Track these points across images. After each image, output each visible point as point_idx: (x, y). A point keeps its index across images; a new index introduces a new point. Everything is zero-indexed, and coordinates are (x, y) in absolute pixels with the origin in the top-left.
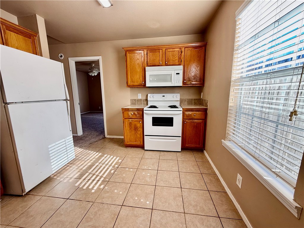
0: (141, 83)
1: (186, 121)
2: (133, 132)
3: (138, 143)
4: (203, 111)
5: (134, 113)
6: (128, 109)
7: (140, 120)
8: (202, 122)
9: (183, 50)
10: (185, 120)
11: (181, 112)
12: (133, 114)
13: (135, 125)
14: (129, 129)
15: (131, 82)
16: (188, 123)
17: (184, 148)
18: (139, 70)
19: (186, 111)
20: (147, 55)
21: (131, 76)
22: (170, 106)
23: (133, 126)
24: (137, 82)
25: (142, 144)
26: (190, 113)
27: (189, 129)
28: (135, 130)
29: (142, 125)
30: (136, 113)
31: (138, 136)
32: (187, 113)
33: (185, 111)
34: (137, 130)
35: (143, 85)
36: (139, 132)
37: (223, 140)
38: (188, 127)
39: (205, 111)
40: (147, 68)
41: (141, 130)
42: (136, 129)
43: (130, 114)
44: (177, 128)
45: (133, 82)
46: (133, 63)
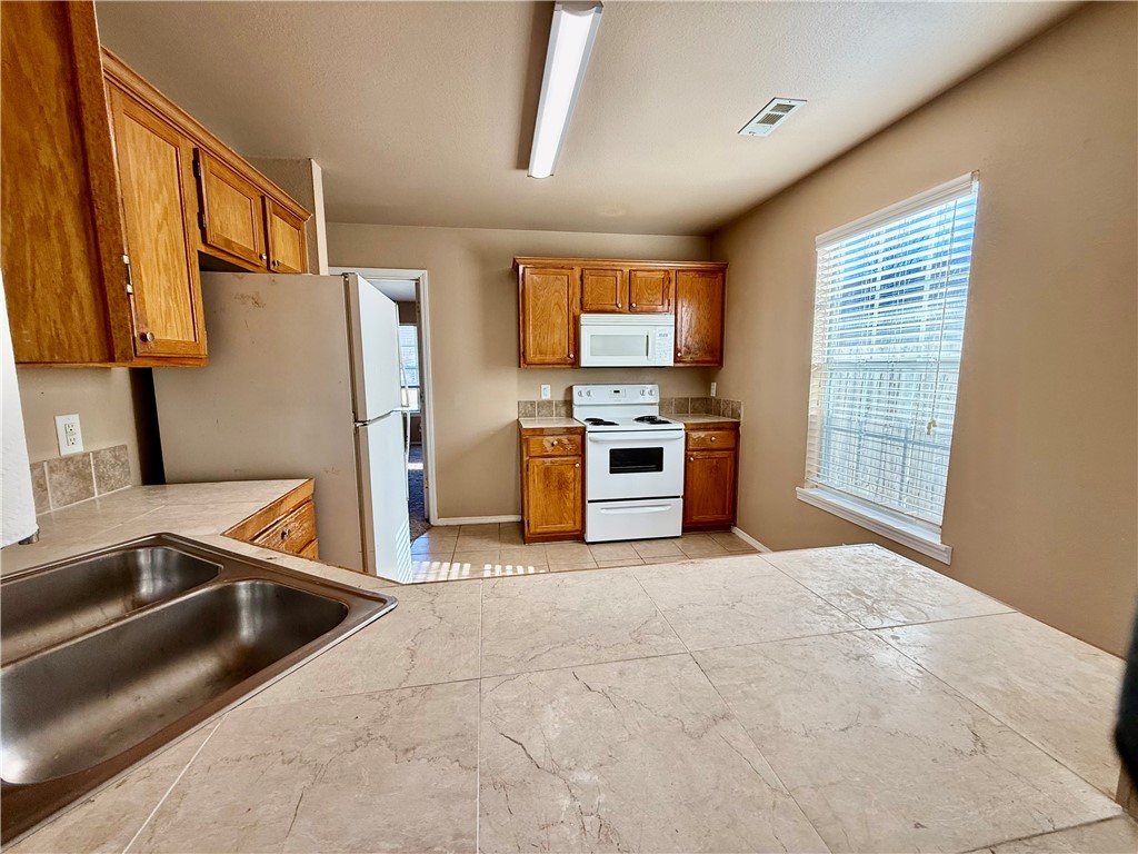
0: (566, 355)
1: (692, 456)
2: (555, 496)
3: (568, 526)
4: (730, 429)
5: (559, 441)
6: (542, 429)
7: (575, 458)
8: (729, 457)
9: (673, 275)
10: (689, 453)
11: (683, 433)
12: (556, 442)
13: (561, 474)
14: (541, 486)
15: (535, 353)
16: (698, 462)
17: (690, 527)
18: (559, 321)
19: (693, 430)
20: (582, 280)
21: (535, 337)
22: (638, 420)
23: (554, 477)
24: (554, 354)
25: (578, 527)
26: (702, 434)
27: (699, 473)
28: (560, 489)
29: (579, 472)
30: (564, 439)
31: (569, 505)
32: (695, 435)
33: (689, 429)
34: (567, 488)
35: (569, 361)
36: (572, 495)
37: (797, 489)
38: (697, 471)
39: (735, 428)
40: (584, 318)
41: (578, 487)
42: (562, 484)
43: (547, 445)
44: (672, 476)
45: (540, 353)
46: (542, 299)
